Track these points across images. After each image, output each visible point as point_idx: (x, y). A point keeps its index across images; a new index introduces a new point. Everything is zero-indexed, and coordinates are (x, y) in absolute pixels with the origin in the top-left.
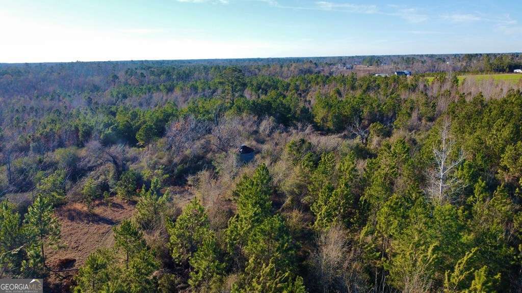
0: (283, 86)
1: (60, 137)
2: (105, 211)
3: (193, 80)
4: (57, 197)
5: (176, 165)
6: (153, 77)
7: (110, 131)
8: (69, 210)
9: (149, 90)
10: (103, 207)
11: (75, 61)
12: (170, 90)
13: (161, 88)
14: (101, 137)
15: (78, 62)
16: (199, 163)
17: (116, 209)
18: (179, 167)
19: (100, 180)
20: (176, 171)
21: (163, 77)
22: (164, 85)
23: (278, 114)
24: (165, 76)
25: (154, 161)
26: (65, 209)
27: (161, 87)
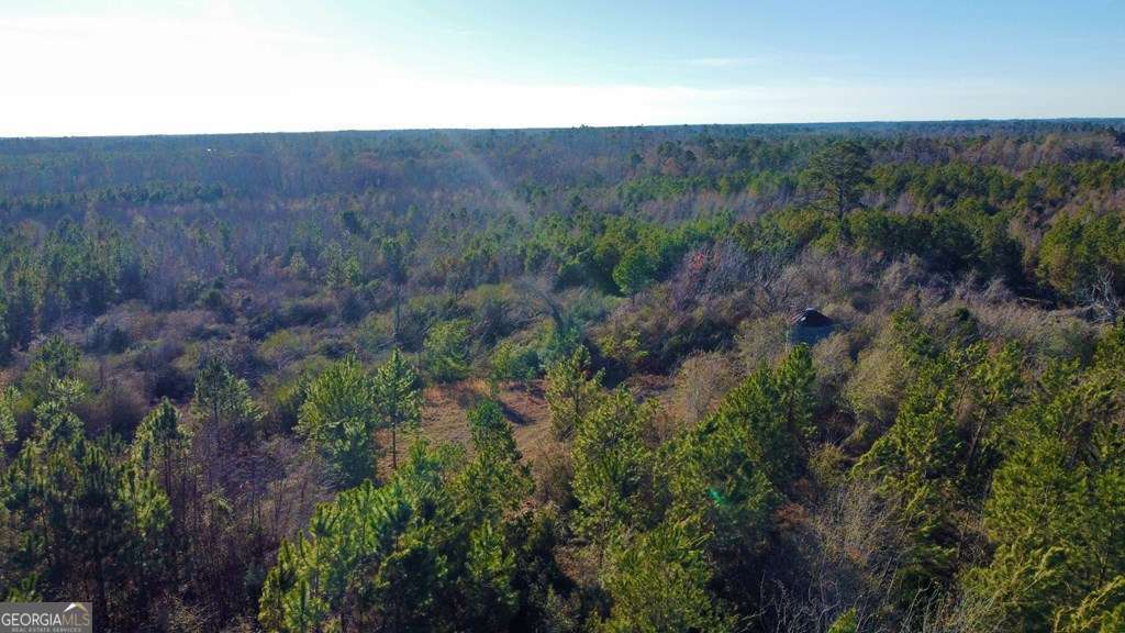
0: (1002, 189)
1: (495, 265)
2: (521, 399)
3: (794, 168)
4: (453, 365)
5: (670, 334)
6: (712, 160)
7: (576, 261)
8: (466, 389)
9: (695, 186)
10: (519, 393)
11: (578, 126)
12: (737, 188)
13: (720, 184)
14: (560, 270)
15: (584, 128)
16: (712, 336)
17: (537, 400)
18: (673, 339)
19: (529, 346)
20: (666, 347)
21: (731, 160)
22: (728, 178)
23: (938, 251)
24: (735, 158)
25: (630, 322)
26: (460, 387)
27: (722, 182)
